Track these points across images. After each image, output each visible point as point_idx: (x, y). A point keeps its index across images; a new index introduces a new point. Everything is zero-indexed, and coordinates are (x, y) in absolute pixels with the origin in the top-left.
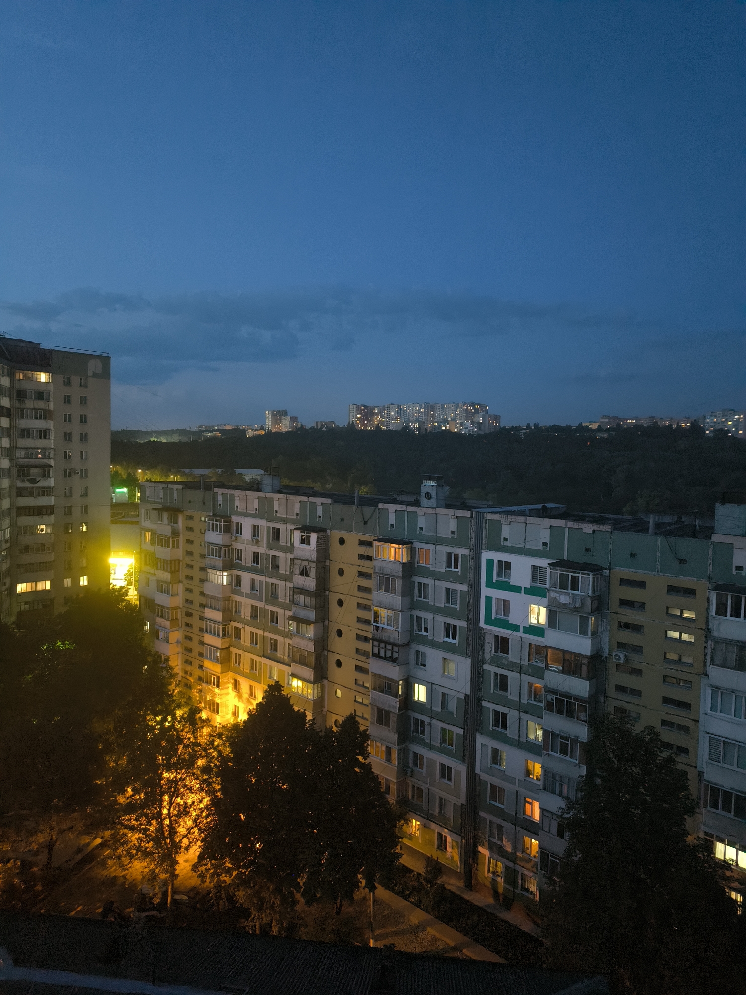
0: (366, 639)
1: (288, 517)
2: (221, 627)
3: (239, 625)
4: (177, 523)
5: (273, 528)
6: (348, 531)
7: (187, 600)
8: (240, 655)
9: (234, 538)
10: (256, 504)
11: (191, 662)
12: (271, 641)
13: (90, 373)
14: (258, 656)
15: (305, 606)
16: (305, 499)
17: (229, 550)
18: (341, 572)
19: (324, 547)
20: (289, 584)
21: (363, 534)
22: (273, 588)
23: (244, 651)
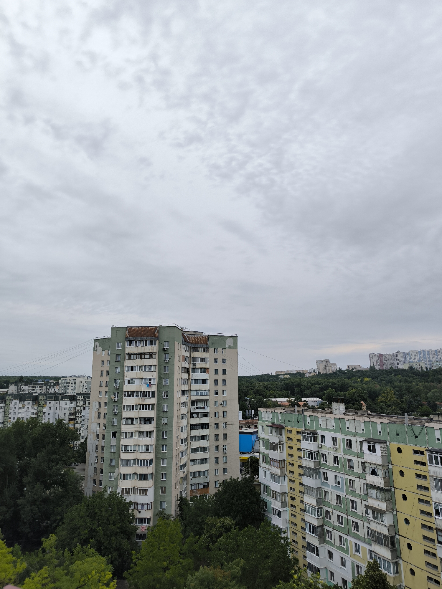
0: (430, 528)
1: (356, 432)
2: (316, 509)
3: (329, 509)
4: (281, 435)
5: (346, 439)
6: (403, 443)
7: (291, 488)
8: (331, 532)
9: (320, 446)
10: (333, 423)
11: (296, 534)
12: (353, 523)
13: (227, 346)
14: (344, 534)
15: (378, 499)
16: (367, 419)
17: (317, 454)
18: (402, 473)
19: (386, 454)
20: (363, 481)
21: (416, 445)
22: (351, 483)
23: (334, 529)
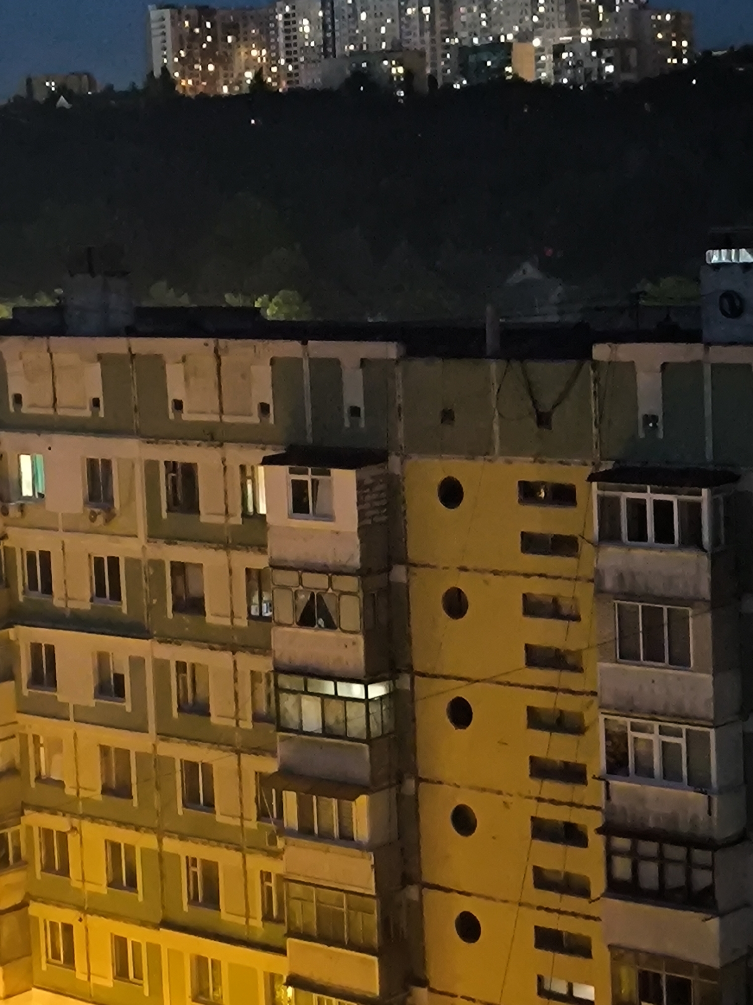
0: (573, 833)
1: (226, 419)
3: (59, 823)
5: (166, 463)
6: (472, 455)
8: (68, 928)
10: (93, 383)
12: (192, 869)
14: (143, 924)
18: (456, 604)
19: (384, 518)
20: (249, 662)
21: (539, 458)
22: (184, 679)
23: (86, 912)
